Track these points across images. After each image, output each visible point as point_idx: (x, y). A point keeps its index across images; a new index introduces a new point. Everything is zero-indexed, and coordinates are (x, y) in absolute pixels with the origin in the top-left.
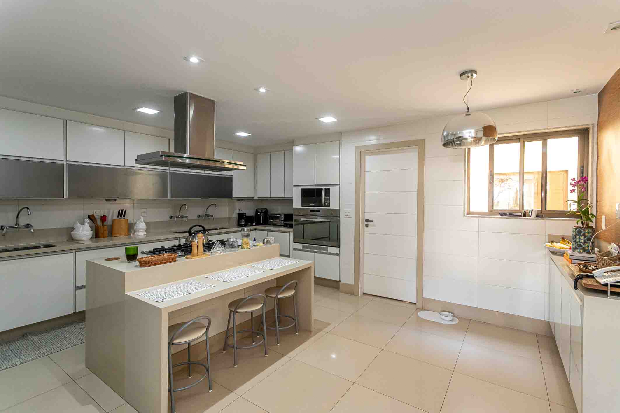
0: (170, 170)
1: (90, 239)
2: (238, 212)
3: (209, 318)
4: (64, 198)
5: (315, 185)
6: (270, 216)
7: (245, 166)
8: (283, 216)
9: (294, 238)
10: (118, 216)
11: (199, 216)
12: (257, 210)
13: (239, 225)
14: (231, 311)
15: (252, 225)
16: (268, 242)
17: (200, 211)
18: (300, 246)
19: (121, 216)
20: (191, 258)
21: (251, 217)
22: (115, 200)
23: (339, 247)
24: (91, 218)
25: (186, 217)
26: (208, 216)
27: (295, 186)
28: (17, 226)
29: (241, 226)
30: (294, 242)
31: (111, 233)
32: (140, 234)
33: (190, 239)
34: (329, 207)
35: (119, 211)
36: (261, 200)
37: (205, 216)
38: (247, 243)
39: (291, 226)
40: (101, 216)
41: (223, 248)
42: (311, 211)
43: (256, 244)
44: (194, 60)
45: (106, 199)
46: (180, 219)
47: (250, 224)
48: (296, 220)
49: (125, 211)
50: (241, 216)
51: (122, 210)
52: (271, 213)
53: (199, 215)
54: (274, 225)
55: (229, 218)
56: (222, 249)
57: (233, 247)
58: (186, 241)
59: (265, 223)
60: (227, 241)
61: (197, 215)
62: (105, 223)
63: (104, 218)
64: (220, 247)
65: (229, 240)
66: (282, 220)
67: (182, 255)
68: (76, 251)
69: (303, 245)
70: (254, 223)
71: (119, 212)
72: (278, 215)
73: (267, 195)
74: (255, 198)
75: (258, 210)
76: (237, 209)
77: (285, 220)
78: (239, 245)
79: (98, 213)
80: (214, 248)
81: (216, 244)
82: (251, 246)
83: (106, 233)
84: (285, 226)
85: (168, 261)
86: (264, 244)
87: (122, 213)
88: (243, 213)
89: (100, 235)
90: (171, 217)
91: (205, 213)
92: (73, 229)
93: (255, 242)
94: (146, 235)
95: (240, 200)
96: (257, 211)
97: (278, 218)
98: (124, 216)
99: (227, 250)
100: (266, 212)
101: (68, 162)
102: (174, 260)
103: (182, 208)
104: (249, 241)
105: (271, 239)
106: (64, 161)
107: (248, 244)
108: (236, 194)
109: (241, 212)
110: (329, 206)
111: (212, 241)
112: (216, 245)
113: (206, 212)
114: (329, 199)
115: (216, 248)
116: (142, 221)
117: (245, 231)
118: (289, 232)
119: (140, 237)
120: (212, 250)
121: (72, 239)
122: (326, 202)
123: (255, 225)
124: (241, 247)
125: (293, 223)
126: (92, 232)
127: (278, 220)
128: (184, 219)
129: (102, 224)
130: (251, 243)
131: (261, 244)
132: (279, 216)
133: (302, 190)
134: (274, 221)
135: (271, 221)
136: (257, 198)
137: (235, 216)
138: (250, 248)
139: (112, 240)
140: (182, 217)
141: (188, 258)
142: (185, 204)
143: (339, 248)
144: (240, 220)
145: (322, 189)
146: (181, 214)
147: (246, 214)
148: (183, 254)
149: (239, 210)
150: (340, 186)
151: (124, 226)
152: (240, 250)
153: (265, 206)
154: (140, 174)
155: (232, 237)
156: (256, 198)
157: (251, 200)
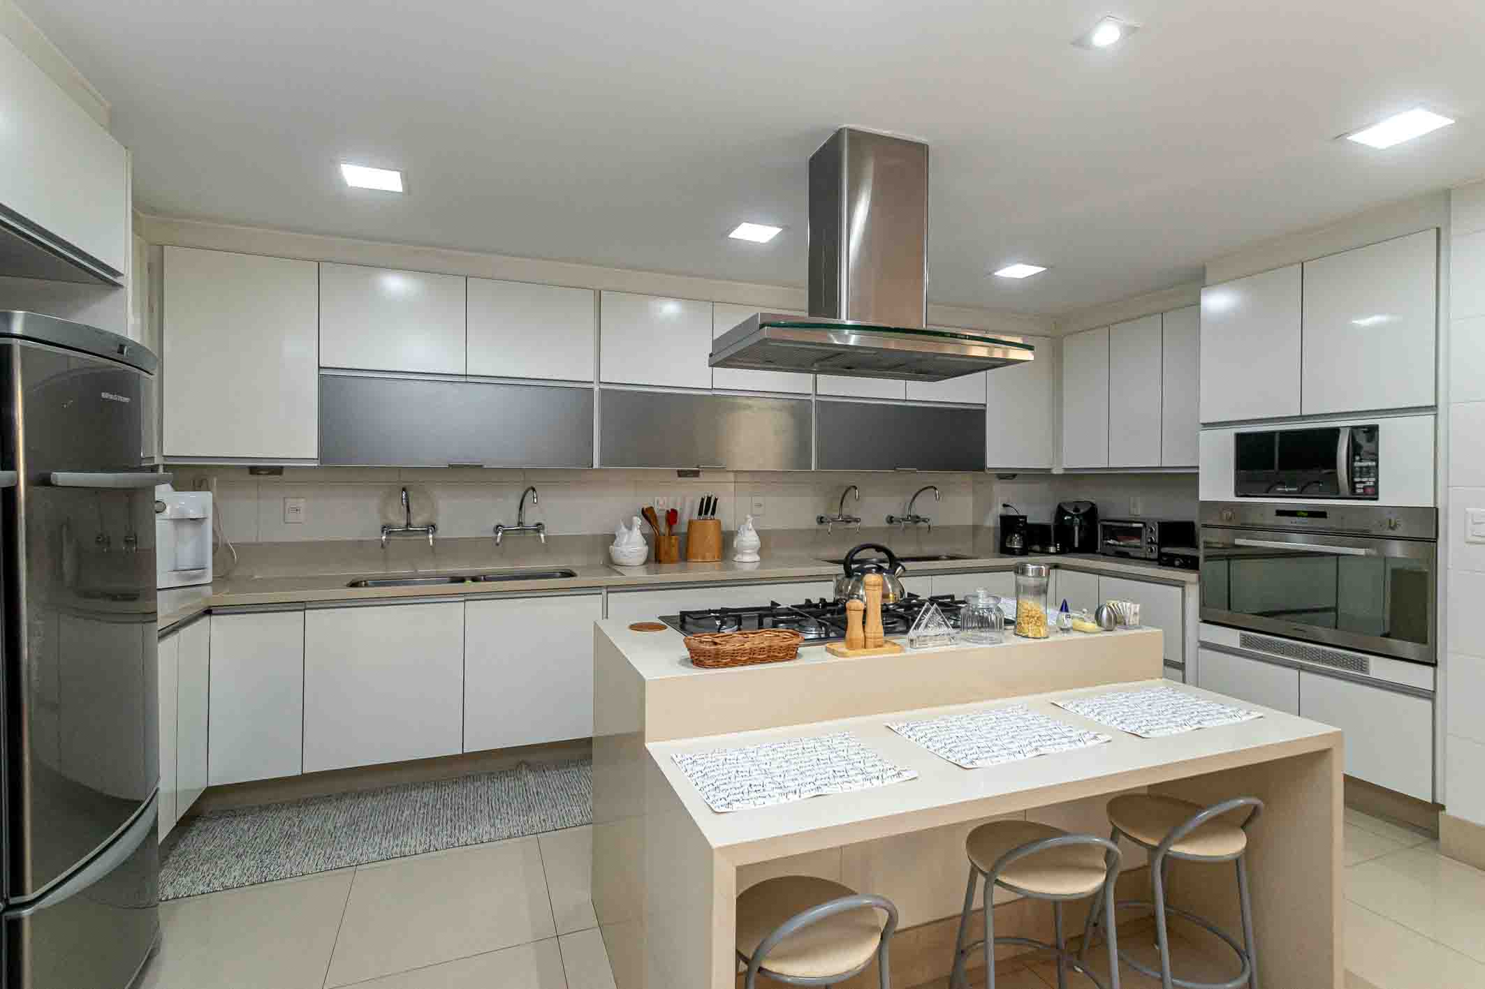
0: (816, 395)
1: (644, 564)
2: (1000, 510)
3: (889, 906)
4: (594, 467)
5: (1302, 418)
6: (1104, 527)
7: (1030, 348)
8: (1155, 529)
9: (1203, 604)
10: (700, 514)
11: (891, 520)
12: (1059, 507)
13: (1005, 550)
14: (974, 871)
15: (1045, 552)
16: (1117, 621)
17: (893, 505)
18: (1231, 638)
19: (706, 513)
20: (843, 655)
21: (1043, 528)
22: (696, 474)
23: (1435, 665)
24: (648, 514)
25: (857, 520)
26: (917, 519)
27: (1205, 425)
28: (521, 528)
29: (1011, 552)
30: (1205, 621)
31: (685, 556)
32: (747, 558)
33: (850, 587)
34: (1376, 499)
35: (703, 500)
36: (1074, 477)
37: (907, 520)
38: (1038, 618)
39: (1191, 564)
40: (668, 511)
41: (948, 626)
42: (1280, 513)
43: (1068, 623)
45: (678, 471)
46: (843, 526)
47: (1037, 548)
48: (1208, 545)
49: (716, 500)
50: (1010, 524)
51: (709, 499)
52: (1112, 516)
53: (892, 517)
54: (1122, 555)
55: (976, 529)
56: (944, 630)
57: (984, 623)
58: (838, 590)
59: (1088, 547)
60: (963, 602)
61: (886, 516)
62: (676, 528)
63: (672, 516)
64: (939, 625)
65: (972, 602)
66: (1152, 542)
67: (820, 639)
68: (609, 590)
69: (1241, 634)
70: (1051, 545)
71: (702, 502)
72: (1135, 525)
73: (1097, 460)
74: (1054, 472)
75: (1066, 508)
76: (997, 504)
77: (1163, 541)
78: (1008, 622)
79: (662, 505)
80: (918, 626)
81: (927, 611)
82: (1050, 628)
83: (674, 552)
84: (1166, 561)
85: (771, 655)
86: (1100, 624)
87: (708, 507)
88: (1016, 514)
89: (662, 557)
90: (821, 520)
91: (907, 513)
92: (612, 538)
93: (1064, 614)
94: (758, 564)
95: (1008, 476)
96: (1061, 511)
97: (1136, 533)
98: (713, 513)
99: (963, 634)
100: (1091, 515)
101: (602, 386)
102: (790, 654)
103: (846, 497)
104: (1043, 608)
105: (1130, 609)
106: (595, 382)
107: (1039, 620)
108: (995, 458)
109: (1012, 513)
110: (1377, 493)
111: (918, 596)
112: (927, 617)
113: (910, 508)
114: (1377, 466)
115: (926, 626)
116: (751, 526)
117: (1030, 574)
118: (1181, 584)
119: (747, 568)
120: (912, 633)
121: (611, 563)
122: (1357, 480)
123: (1057, 553)
124: (1013, 627)
125: (1201, 553)
126: (647, 547)
127: (1135, 542)
128: (852, 525)
129: (667, 530)
130: (1052, 615)
131: (1090, 625)
132: (1140, 528)
133: (1240, 438)
134: (1121, 543)
135: (1111, 542)
136: (1061, 472)
137: (992, 521)
138: (1047, 637)
139: (686, 570)
140: (848, 520)
141: (833, 652)
142: (854, 487)
143: (1431, 669)
144: (1007, 535)
145: (1335, 432)
146: (846, 511)
147: (1025, 517)
148: (823, 636)
149: (1005, 506)
150: (1436, 415)
151: (712, 539)
152: (1010, 640)
153: (1087, 495)
154: (750, 407)
155: (981, 593)
156: (1057, 471)
157: (1043, 475)
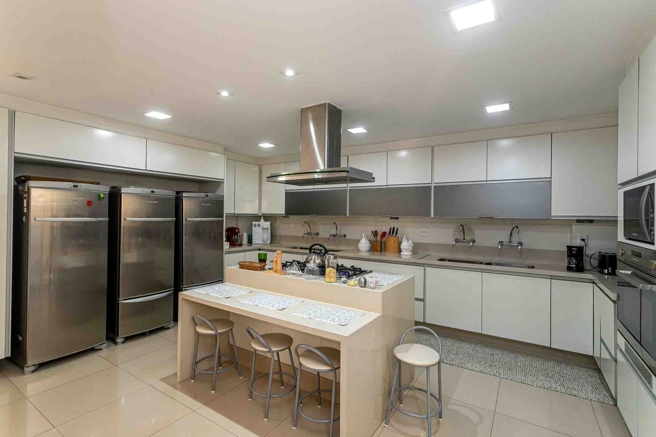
1: (367, 251)
5: (638, 178)
10: (390, 234)
19: (393, 234)
22: (397, 218)
32: (406, 254)
35: (391, 228)
40: (383, 233)
44: (225, 94)
45: (392, 217)
49: (397, 229)
51: (394, 228)
69: (625, 343)
71: (390, 230)
79: (382, 229)
89: (376, 249)
90: (456, 240)
95: (585, 221)
98: (396, 234)
119: (406, 258)
126: (370, 245)
149: (582, 240)
